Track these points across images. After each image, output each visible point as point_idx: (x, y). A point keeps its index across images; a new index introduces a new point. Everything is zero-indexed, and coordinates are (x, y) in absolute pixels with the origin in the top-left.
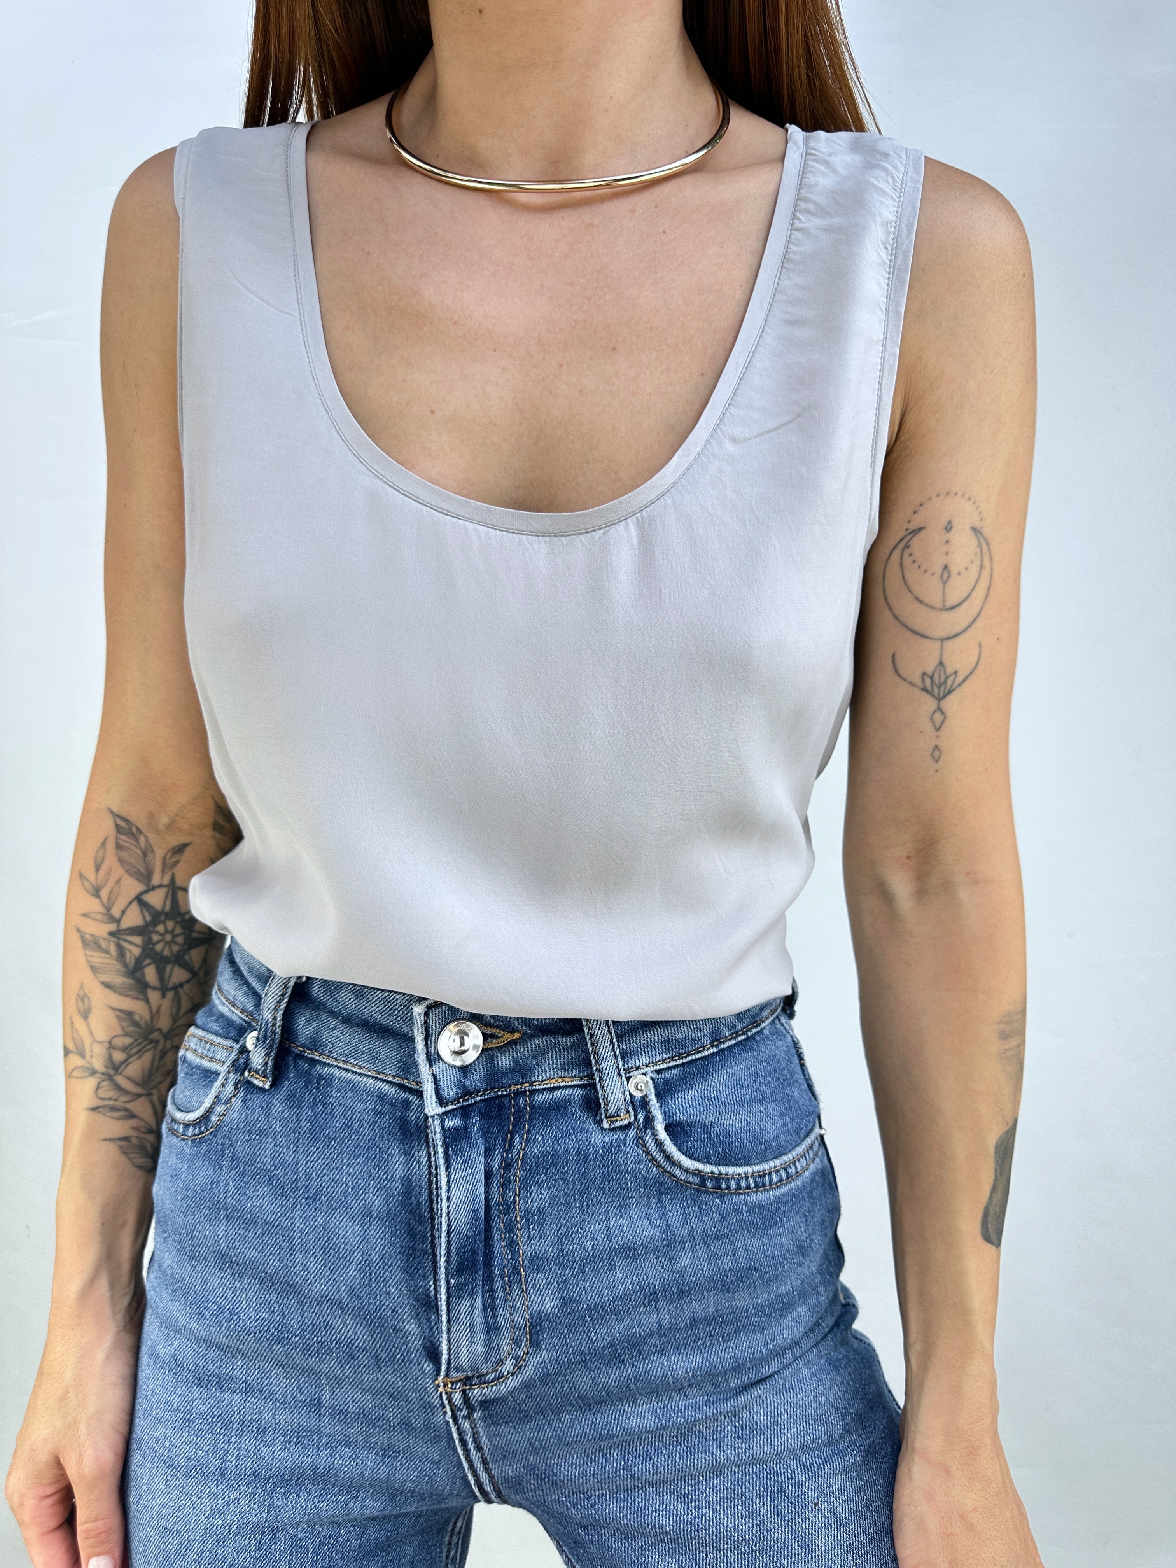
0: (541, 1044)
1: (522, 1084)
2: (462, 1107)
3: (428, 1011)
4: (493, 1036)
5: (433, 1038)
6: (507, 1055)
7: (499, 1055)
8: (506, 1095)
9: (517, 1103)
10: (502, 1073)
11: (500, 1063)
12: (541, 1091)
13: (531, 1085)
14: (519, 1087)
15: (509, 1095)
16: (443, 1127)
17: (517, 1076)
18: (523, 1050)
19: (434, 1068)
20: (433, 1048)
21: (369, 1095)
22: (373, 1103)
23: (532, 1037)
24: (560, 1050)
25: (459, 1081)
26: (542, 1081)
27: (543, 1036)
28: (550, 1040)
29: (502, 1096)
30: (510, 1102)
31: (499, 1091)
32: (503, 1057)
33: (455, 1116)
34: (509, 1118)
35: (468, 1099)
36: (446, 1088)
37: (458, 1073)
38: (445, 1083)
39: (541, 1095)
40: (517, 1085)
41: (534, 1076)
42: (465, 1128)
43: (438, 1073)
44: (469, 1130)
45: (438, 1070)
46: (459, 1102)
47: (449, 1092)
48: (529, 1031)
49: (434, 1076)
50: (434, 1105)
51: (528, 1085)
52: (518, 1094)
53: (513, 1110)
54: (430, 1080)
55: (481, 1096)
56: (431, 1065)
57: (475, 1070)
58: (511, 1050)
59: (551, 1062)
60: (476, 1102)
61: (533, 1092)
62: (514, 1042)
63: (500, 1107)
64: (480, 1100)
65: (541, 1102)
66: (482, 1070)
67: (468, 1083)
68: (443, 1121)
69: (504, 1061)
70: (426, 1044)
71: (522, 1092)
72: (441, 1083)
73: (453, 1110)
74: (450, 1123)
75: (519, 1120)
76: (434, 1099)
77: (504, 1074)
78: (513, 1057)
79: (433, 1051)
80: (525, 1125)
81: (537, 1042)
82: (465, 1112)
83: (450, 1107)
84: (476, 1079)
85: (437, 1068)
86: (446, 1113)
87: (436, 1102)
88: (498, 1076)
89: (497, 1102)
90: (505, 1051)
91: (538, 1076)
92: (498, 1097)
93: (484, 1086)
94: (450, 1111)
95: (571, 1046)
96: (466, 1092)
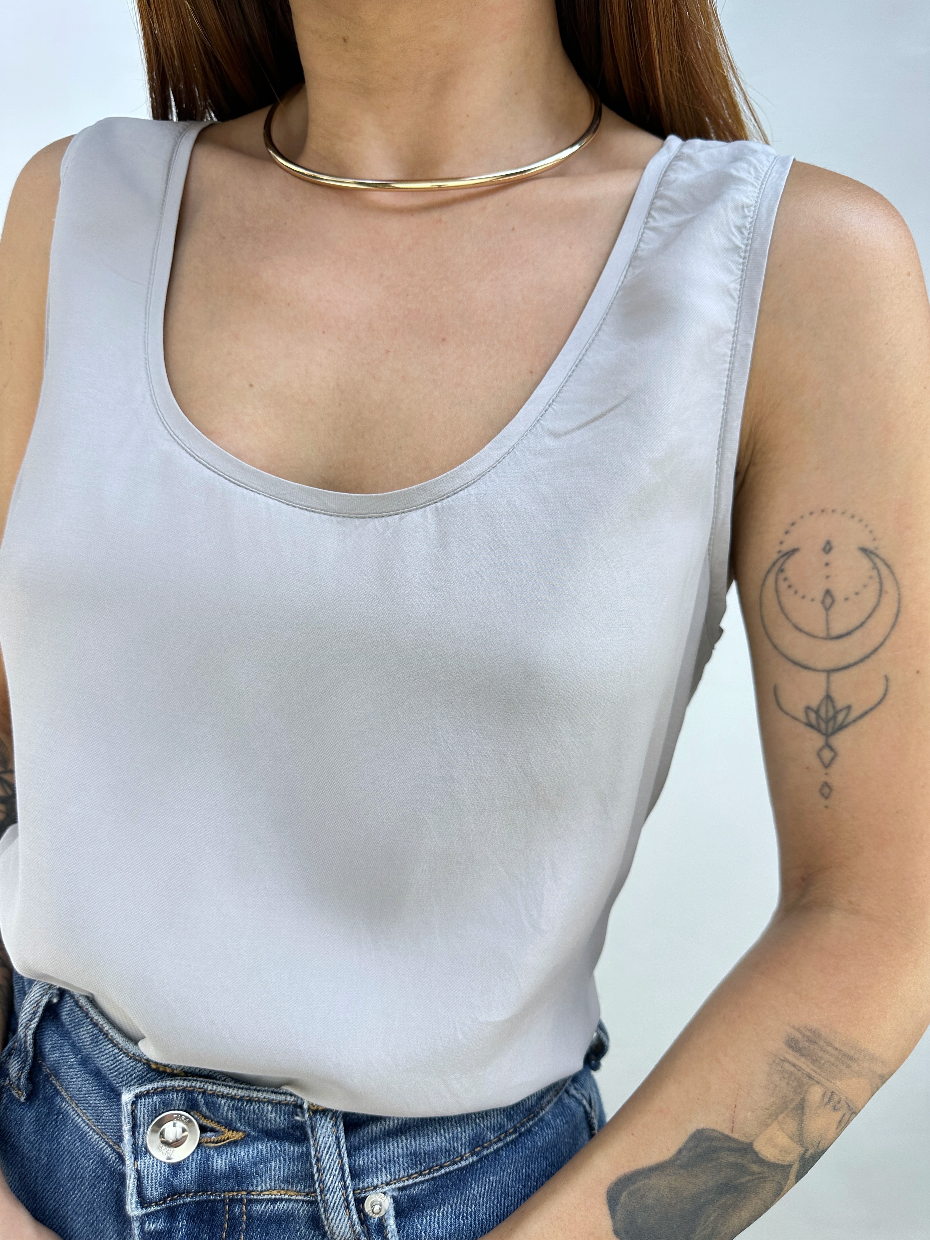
0: (265, 1150)
1: (238, 1191)
2: (167, 1208)
3: (137, 1100)
4: (212, 1130)
5: (141, 1130)
6: (224, 1157)
7: (215, 1155)
8: (220, 1200)
9: (231, 1211)
10: (216, 1177)
11: (215, 1165)
12: (261, 1201)
13: (249, 1193)
14: (235, 1194)
15: (223, 1200)
16: (142, 1229)
17: (232, 1183)
18: (242, 1154)
19: (139, 1163)
20: (141, 1140)
21: (92, 1152)
22: (94, 1163)
23: (255, 1139)
24: (285, 1160)
25: (167, 1179)
26: (262, 1192)
27: (268, 1141)
28: (275, 1146)
29: (214, 1200)
30: (224, 1207)
31: (211, 1194)
32: (219, 1159)
33: (158, 1218)
34: (222, 1224)
35: (176, 1199)
36: (149, 1187)
37: (167, 1169)
38: (150, 1181)
39: (260, 1206)
40: (233, 1191)
41: (252, 1186)
42: (170, 1231)
43: (142, 1169)
44: (173, 1234)
45: (143, 1166)
46: (165, 1202)
47: (153, 1192)
48: (253, 1133)
49: (138, 1171)
50: (134, 1206)
51: (244, 1193)
52: (232, 1201)
53: (227, 1216)
54: (133, 1176)
55: (192, 1197)
56: (136, 1159)
57: (187, 1168)
58: (229, 1152)
59: (273, 1173)
60: (185, 1204)
61: (250, 1202)
62: (235, 1143)
63: (213, 1213)
64: (190, 1202)
65: (260, 1212)
66: (194, 1170)
67: (176, 1182)
68: (142, 1224)
69: (220, 1163)
70: (134, 1134)
71: (237, 1200)
72: (145, 1181)
73: (157, 1211)
74: (150, 1226)
75: (234, 1229)
76: (135, 1198)
77: (218, 1179)
78: (230, 1161)
79: (140, 1143)
80: (240, 1235)
81: (260, 1147)
82: (171, 1214)
83: (153, 1209)
84: (186, 1178)
85: (143, 1163)
86: (147, 1215)
87: (137, 1202)
88: (211, 1180)
89: (210, 1205)
90: (223, 1151)
91: (257, 1186)
92: (210, 1201)
93: (195, 1187)
94: (152, 1213)
95: (298, 1157)
96: (173, 1192)
